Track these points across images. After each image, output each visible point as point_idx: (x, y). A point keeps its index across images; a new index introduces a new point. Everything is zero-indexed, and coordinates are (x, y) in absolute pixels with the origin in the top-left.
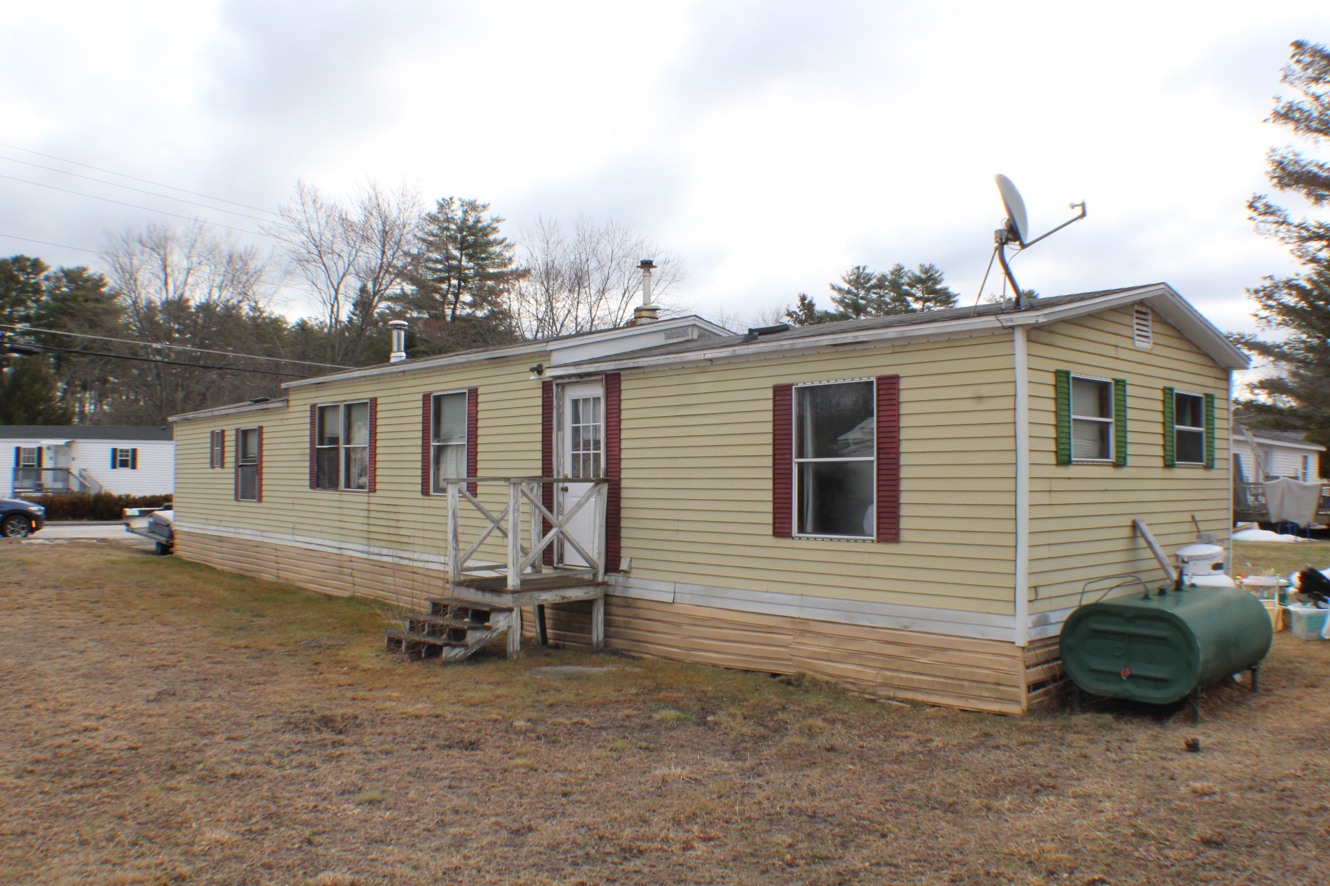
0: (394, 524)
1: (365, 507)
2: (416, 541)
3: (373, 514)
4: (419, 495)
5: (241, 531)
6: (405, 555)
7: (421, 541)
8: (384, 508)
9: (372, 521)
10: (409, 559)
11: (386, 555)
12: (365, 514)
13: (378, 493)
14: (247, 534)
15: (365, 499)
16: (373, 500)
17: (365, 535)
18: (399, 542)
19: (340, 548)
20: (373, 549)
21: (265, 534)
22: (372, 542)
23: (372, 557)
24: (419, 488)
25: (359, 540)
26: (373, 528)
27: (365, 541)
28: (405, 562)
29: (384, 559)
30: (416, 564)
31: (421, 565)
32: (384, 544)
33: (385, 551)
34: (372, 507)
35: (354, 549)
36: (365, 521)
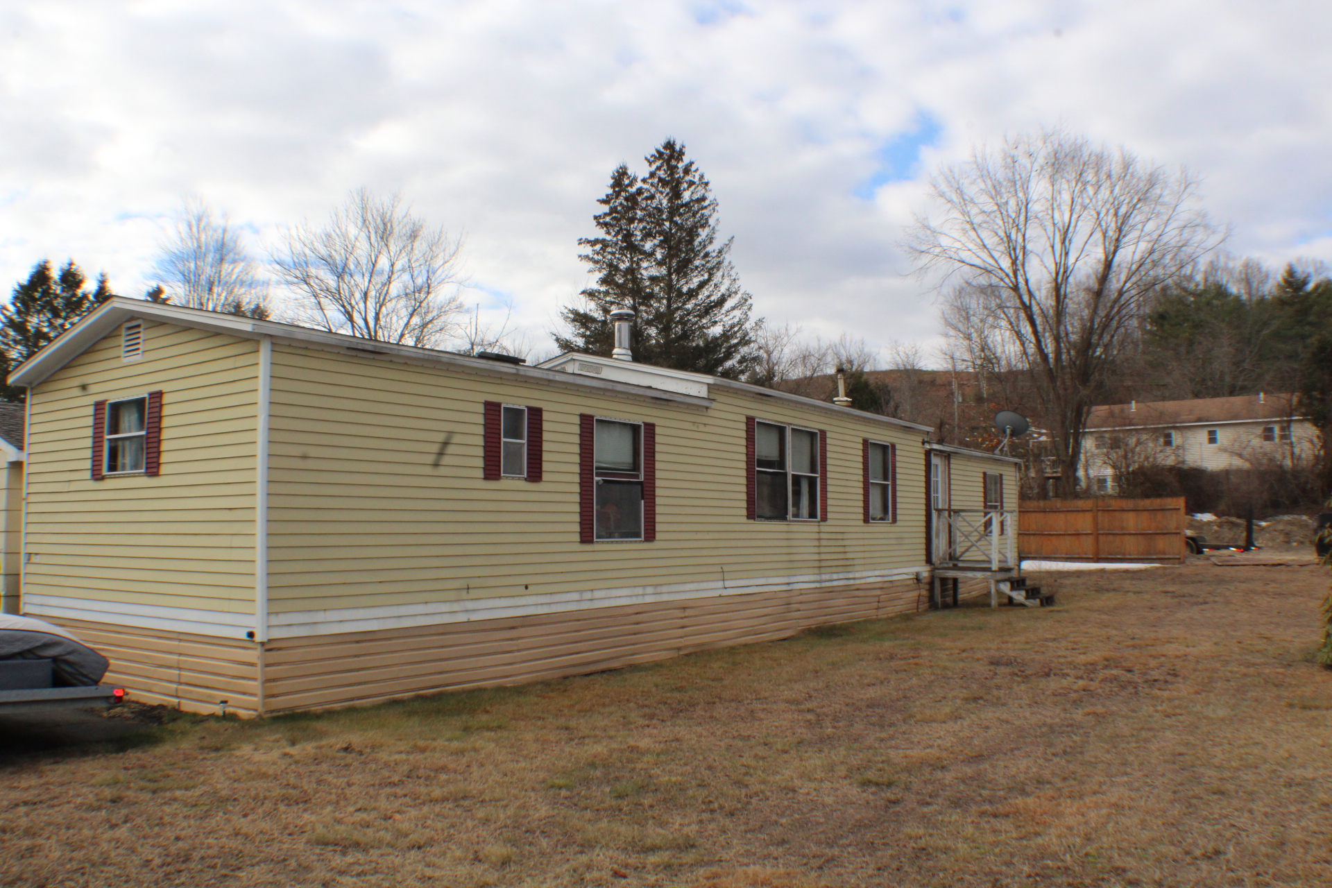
0: (841, 549)
1: (816, 536)
2: (856, 562)
3: (824, 543)
4: (861, 523)
5: (597, 594)
6: (851, 576)
7: (862, 562)
8: (833, 536)
9: (823, 550)
10: (854, 579)
11: (837, 580)
12: (816, 543)
13: (829, 522)
14: (621, 597)
15: (816, 529)
16: (823, 529)
17: (817, 564)
18: (847, 565)
19: (788, 584)
20: (825, 577)
21: (664, 589)
22: (823, 570)
23: (824, 585)
24: (861, 517)
25: (811, 571)
26: (824, 557)
27: (816, 571)
28: (852, 582)
29: (835, 583)
30: (858, 582)
31: (863, 581)
32: (834, 570)
33: (835, 576)
34: (823, 536)
35: (805, 581)
36: (816, 550)
